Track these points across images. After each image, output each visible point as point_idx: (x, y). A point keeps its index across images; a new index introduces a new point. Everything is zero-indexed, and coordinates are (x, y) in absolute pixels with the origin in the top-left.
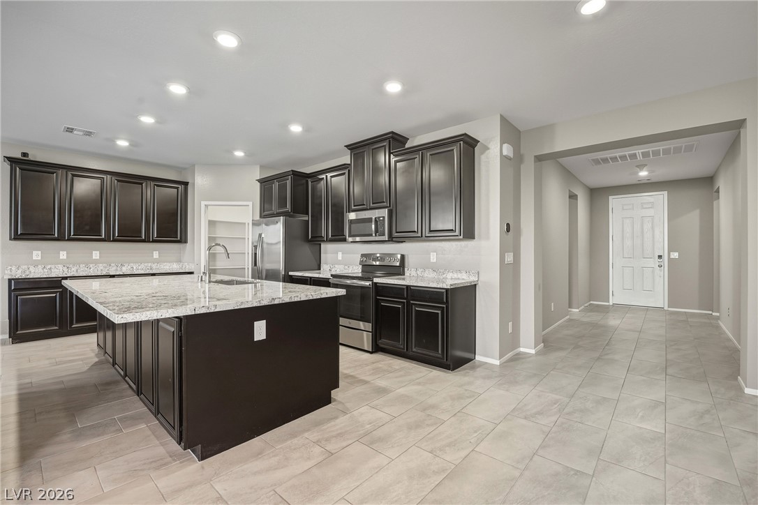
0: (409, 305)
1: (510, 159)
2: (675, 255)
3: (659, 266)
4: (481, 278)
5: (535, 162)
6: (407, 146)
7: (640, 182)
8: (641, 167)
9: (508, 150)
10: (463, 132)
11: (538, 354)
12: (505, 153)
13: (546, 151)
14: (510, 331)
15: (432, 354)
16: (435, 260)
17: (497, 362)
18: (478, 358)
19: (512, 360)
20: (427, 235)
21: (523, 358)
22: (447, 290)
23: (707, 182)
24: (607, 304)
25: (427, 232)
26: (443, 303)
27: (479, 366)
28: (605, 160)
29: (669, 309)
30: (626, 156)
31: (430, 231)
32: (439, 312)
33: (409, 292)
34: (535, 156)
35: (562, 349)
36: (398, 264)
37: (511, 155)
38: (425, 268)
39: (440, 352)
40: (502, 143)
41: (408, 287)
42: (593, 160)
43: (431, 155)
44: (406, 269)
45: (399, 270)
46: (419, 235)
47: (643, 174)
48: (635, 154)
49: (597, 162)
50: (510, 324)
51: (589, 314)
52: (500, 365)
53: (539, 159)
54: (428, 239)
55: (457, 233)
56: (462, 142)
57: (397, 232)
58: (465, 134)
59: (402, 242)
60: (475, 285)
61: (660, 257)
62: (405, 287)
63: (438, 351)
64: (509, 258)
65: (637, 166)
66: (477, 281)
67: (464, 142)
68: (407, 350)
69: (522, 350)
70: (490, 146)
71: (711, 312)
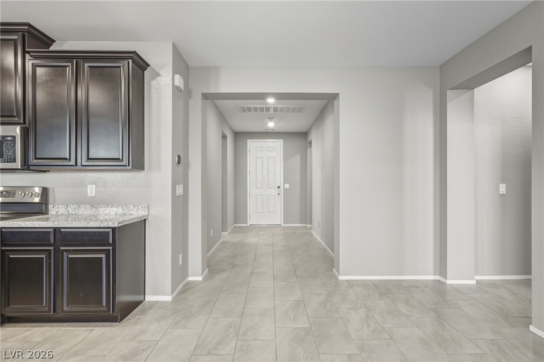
0: (59, 254)
1: (181, 91)
2: (287, 186)
3: (279, 194)
4: (152, 212)
5: (202, 99)
6: (51, 48)
7: (267, 131)
8: (271, 119)
9: (179, 81)
10: (133, 50)
11: (205, 279)
12: (177, 83)
13: (212, 90)
14: (180, 263)
15: (92, 308)
16: (94, 194)
17: (169, 298)
18: (149, 298)
19: (183, 291)
20: (84, 163)
21: (193, 288)
22: (114, 229)
23: (303, 136)
24: (246, 225)
25: (83, 161)
26: (109, 245)
27: (150, 308)
28: (249, 109)
29: (285, 225)
30: (257, 108)
31: (89, 159)
32: (103, 256)
33: (58, 235)
34: (202, 93)
35: (224, 270)
36: (37, 200)
37: (182, 87)
38: (79, 203)
39: (104, 304)
40: (175, 72)
41: (56, 230)
42: (241, 108)
43: (90, 67)
44: (50, 206)
45: (40, 209)
46: (73, 162)
47: (271, 125)
48: (270, 107)
49: (243, 110)
50: (181, 256)
51: (236, 235)
52: (173, 300)
53: (206, 96)
54: (85, 168)
55: (125, 162)
56: (130, 61)
57: (36, 159)
58: (135, 53)
59: (44, 171)
60: (145, 220)
61: (279, 187)
62: (51, 230)
63: (101, 303)
64: (180, 190)
65: (268, 118)
66: (147, 215)
67: (133, 62)
68: (54, 311)
69: (190, 279)
70: (161, 72)
71: (306, 225)
